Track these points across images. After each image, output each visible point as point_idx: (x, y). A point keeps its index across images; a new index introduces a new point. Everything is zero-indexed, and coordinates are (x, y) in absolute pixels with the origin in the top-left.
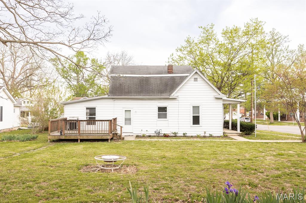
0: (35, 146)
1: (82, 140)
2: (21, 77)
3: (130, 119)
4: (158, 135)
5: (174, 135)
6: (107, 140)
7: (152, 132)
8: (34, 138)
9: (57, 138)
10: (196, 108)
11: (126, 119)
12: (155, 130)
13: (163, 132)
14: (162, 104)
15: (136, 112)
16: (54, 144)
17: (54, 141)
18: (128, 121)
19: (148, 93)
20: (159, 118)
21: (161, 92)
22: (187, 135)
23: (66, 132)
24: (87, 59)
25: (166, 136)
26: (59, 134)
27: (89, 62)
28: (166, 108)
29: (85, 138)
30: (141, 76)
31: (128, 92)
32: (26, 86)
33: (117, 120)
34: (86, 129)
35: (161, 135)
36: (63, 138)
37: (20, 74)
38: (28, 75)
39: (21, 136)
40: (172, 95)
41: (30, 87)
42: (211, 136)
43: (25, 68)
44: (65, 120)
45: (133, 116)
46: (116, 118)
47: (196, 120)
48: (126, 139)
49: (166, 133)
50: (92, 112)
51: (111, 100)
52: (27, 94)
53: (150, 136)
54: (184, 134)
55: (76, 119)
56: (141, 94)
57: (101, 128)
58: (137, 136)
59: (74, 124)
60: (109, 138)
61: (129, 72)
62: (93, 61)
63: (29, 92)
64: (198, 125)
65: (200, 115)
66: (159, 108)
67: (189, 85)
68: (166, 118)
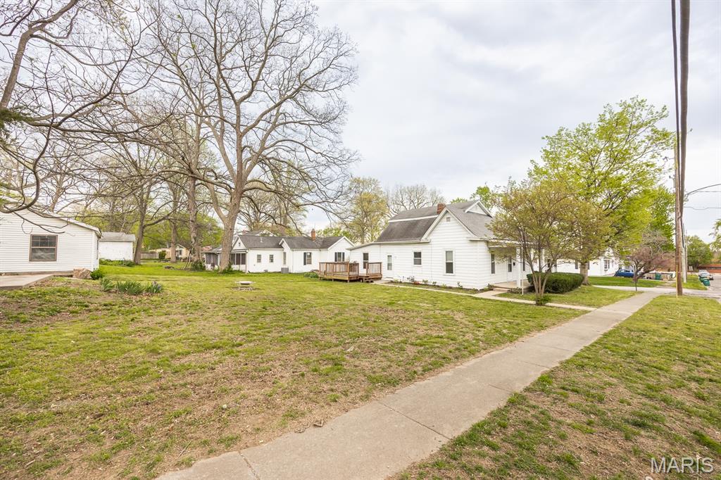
3: (391, 265)
4: (411, 283)
5: (424, 283)
10: (449, 253)
11: (388, 265)
12: (409, 277)
13: (416, 279)
14: (418, 249)
15: (396, 257)
22: (436, 284)
25: (415, 283)
28: (421, 253)
33: (382, 265)
45: (393, 262)
46: (381, 262)
47: (449, 268)
49: (418, 280)
50: (366, 256)
51: (378, 246)
54: (434, 283)
56: (401, 239)
64: (451, 274)
65: (453, 262)
66: (415, 253)
67: (442, 226)
68: (420, 264)
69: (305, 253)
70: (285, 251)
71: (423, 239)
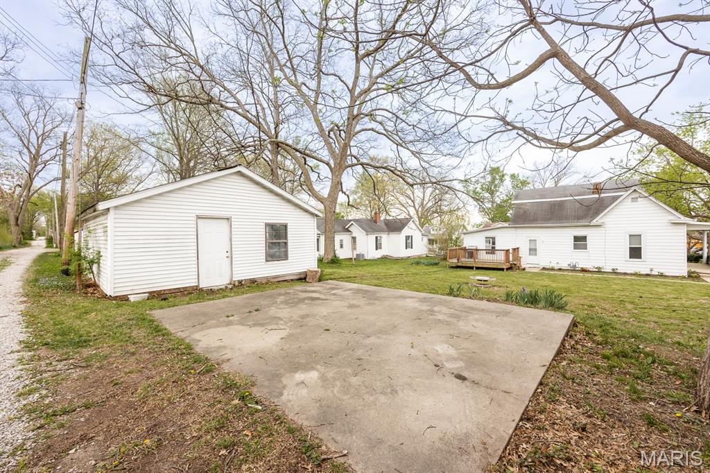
0: (435, 269)
1: (477, 268)
2: (430, 204)
3: (535, 250)
4: (574, 269)
5: (597, 270)
6: (503, 269)
7: (564, 265)
8: (436, 264)
9: (454, 265)
10: (635, 237)
11: (530, 250)
12: (569, 263)
13: (581, 265)
14: (580, 232)
15: (543, 242)
16: (452, 269)
17: (452, 267)
18: (533, 251)
19: (559, 220)
20: (575, 249)
21: (579, 218)
22: (618, 271)
23: (463, 260)
24: (503, 176)
25: (583, 270)
26: (456, 261)
27: (507, 178)
28: (586, 237)
29: (480, 266)
30: (552, 200)
31: (534, 220)
32: (436, 212)
33: (520, 250)
34: (484, 258)
35: (577, 269)
36: (460, 264)
37: (429, 200)
38: (437, 200)
39: (425, 261)
40: (594, 221)
41: (441, 213)
42: (661, 275)
43: (434, 194)
44: (465, 249)
45: (539, 247)
46: (518, 248)
47: (635, 253)
48: (527, 270)
49: (584, 267)
50: (492, 241)
51: (513, 229)
52: (436, 221)
53: (560, 269)
54: (613, 270)
55: (475, 248)
56: (551, 222)
57: (499, 258)
58: (544, 269)
59: (472, 253)
60: (504, 267)
61: (538, 197)
62: (513, 176)
63: (439, 218)
64: (640, 260)
65: (642, 246)
66: (575, 237)
67: (621, 207)
68: (586, 249)
69: (377, 237)
70: (354, 235)
71: (594, 222)
